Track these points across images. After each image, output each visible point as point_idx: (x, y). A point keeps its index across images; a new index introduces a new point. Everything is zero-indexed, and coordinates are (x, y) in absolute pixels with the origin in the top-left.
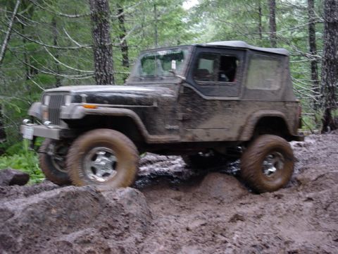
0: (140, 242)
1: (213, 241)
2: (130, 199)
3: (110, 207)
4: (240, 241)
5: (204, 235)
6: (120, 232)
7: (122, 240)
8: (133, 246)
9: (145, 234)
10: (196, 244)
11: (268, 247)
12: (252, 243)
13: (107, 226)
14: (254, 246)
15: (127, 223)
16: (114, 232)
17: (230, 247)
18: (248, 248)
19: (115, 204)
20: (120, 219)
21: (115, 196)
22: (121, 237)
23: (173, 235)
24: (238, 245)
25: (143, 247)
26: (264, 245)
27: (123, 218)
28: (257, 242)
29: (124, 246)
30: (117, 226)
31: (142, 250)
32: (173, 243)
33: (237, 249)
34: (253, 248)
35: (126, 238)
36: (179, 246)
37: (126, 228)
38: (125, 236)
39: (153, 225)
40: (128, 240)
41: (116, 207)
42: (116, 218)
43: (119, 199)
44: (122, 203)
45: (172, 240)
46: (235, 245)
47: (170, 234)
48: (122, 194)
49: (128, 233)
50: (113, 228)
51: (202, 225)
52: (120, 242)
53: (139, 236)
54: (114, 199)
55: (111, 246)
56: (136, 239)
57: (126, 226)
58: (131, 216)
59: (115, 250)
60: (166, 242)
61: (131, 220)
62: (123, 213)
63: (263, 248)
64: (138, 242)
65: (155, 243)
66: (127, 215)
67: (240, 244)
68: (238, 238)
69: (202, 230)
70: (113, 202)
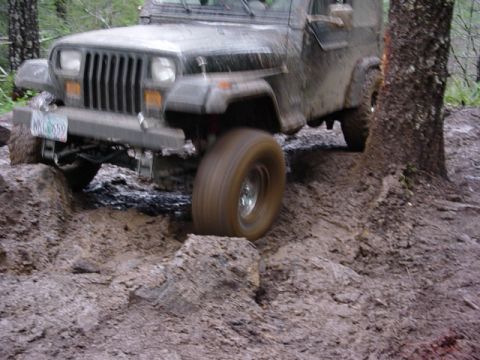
0: (54, 245)
1: (161, 245)
2: (42, 181)
3: (12, 192)
4: (196, 248)
5: (149, 237)
6: (24, 228)
7: (26, 240)
8: (42, 249)
9: (63, 233)
10: (137, 250)
11: (235, 259)
12: (213, 252)
13: (5, 220)
14: (215, 256)
15: (37, 216)
16: (16, 229)
17: (180, 257)
18: (207, 259)
19: (19, 188)
20: (26, 210)
21: (20, 176)
22: (25, 237)
23: (104, 236)
24: (192, 254)
25: (58, 252)
26: (231, 255)
27: (31, 208)
28: (221, 251)
29: (28, 250)
30: (20, 220)
31: (55, 256)
32: (103, 247)
33: (190, 260)
34: (214, 259)
35: (34, 237)
36: (112, 252)
37: (35, 224)
38: (32, 234)
39: (76, 221)
40: (35, 241)
41: (20, 191)
42: (18, 209)
43: (25, 179)
44: (29, 186)
45: (103, 244)
46: (187, 253)
47: (99, 235)
48: (31, 172)
49: (36, 232)
50: (13, 223)
51: (148, 223)
52: (22, 244)
53: (52, 236)
54: (18, 181)
55: (7, 250)
56: (48, 240)
57: (35, 220)
58: (43, 206)
59: (13, 256)
60: (93, 246)
61: (42, 212)
62: (30, 202)
63: (227, 259)
64: (50, 245)
65: (76, 246)
66: (37, 205)
67: (196, 252)
68: (192, 244)
69: (146, 230)
70: (16, 184)
